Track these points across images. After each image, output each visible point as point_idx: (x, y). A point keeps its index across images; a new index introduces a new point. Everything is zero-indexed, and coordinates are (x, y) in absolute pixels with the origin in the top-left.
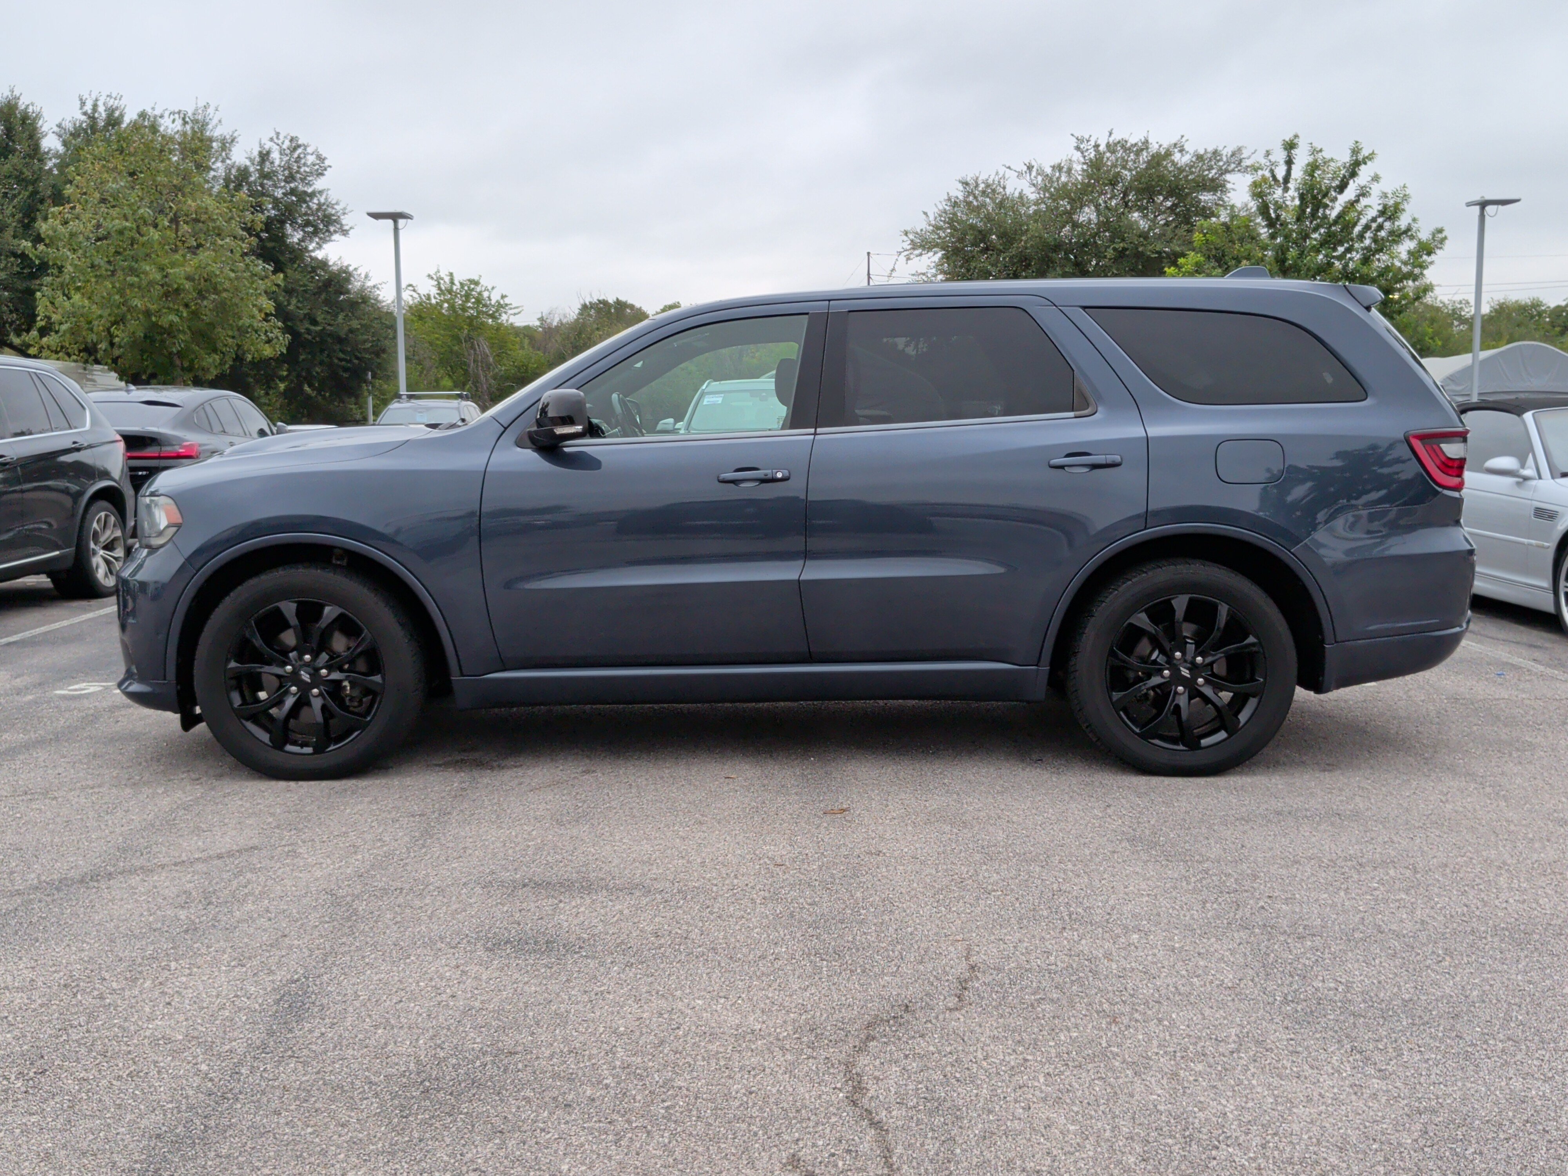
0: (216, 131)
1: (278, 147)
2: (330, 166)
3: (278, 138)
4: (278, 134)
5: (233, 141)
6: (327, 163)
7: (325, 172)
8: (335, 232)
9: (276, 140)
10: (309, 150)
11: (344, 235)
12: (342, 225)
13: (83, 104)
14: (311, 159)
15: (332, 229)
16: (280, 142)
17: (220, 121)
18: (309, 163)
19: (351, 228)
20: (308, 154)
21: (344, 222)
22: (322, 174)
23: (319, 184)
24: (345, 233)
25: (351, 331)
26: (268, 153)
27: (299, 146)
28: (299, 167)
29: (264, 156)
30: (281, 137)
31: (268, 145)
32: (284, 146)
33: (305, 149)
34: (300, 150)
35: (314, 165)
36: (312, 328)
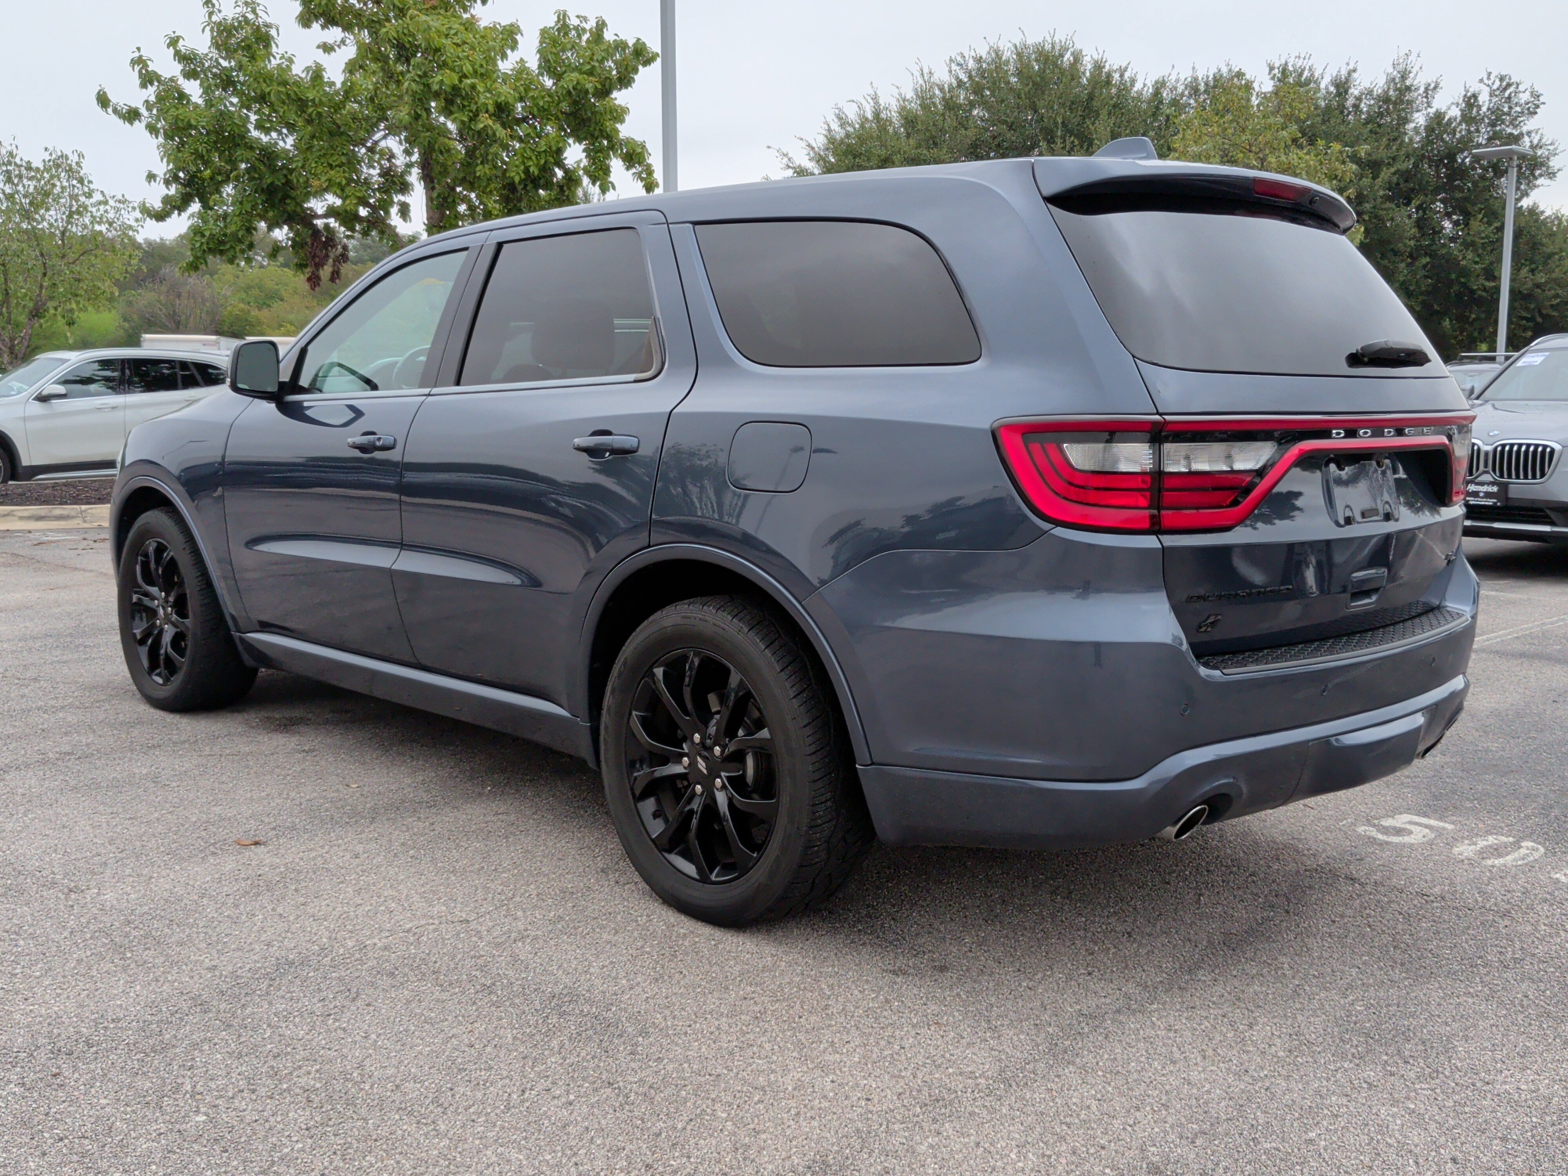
0: (1419, 80)
1: (1488, 89)
2: (1544, 103)
3: (1489, 78)
4: (1489, 74)
5: (1435, 88)
6: (1542, 99)
7: (1537, 110)
8: (1541, 175)
9: (1486, 81)
10: (1521, 88)
11: (1551, 178)
12: (1548, 168)
13: (1271, 68)
14: (1524, 97)
15: (1537, 172)
16: (1490, 83)
17: (1421, 68)
18: (1522, 101)
19: (1559, 170)
20: (1520, 92)
21: (1551, 164)
22: (1536, 113)
23: (1529, 124)
24: (1551, 175)
25: (1538, 286)
26: (1475, 96)
27: (1509, 85)
28: (1510, 108)
29: (1471, 101)
30: (1492, 77)
31: (1474, 87)
32: (1495, 87)
33: (1517, 88)
34: (1512, 89)
35: (1527, 104)
36: (1487, 284)
